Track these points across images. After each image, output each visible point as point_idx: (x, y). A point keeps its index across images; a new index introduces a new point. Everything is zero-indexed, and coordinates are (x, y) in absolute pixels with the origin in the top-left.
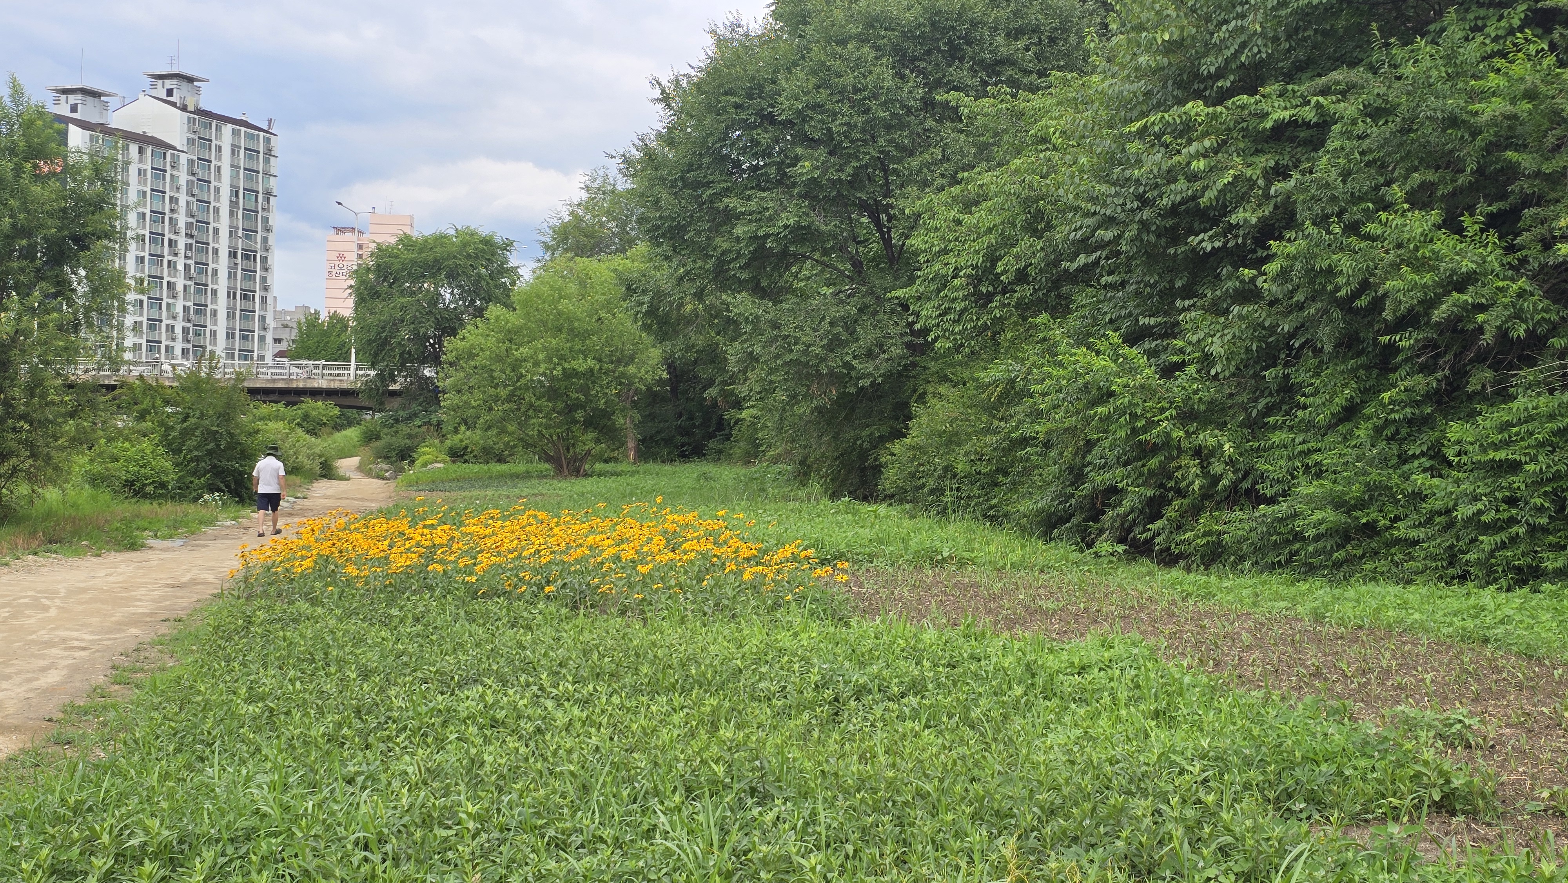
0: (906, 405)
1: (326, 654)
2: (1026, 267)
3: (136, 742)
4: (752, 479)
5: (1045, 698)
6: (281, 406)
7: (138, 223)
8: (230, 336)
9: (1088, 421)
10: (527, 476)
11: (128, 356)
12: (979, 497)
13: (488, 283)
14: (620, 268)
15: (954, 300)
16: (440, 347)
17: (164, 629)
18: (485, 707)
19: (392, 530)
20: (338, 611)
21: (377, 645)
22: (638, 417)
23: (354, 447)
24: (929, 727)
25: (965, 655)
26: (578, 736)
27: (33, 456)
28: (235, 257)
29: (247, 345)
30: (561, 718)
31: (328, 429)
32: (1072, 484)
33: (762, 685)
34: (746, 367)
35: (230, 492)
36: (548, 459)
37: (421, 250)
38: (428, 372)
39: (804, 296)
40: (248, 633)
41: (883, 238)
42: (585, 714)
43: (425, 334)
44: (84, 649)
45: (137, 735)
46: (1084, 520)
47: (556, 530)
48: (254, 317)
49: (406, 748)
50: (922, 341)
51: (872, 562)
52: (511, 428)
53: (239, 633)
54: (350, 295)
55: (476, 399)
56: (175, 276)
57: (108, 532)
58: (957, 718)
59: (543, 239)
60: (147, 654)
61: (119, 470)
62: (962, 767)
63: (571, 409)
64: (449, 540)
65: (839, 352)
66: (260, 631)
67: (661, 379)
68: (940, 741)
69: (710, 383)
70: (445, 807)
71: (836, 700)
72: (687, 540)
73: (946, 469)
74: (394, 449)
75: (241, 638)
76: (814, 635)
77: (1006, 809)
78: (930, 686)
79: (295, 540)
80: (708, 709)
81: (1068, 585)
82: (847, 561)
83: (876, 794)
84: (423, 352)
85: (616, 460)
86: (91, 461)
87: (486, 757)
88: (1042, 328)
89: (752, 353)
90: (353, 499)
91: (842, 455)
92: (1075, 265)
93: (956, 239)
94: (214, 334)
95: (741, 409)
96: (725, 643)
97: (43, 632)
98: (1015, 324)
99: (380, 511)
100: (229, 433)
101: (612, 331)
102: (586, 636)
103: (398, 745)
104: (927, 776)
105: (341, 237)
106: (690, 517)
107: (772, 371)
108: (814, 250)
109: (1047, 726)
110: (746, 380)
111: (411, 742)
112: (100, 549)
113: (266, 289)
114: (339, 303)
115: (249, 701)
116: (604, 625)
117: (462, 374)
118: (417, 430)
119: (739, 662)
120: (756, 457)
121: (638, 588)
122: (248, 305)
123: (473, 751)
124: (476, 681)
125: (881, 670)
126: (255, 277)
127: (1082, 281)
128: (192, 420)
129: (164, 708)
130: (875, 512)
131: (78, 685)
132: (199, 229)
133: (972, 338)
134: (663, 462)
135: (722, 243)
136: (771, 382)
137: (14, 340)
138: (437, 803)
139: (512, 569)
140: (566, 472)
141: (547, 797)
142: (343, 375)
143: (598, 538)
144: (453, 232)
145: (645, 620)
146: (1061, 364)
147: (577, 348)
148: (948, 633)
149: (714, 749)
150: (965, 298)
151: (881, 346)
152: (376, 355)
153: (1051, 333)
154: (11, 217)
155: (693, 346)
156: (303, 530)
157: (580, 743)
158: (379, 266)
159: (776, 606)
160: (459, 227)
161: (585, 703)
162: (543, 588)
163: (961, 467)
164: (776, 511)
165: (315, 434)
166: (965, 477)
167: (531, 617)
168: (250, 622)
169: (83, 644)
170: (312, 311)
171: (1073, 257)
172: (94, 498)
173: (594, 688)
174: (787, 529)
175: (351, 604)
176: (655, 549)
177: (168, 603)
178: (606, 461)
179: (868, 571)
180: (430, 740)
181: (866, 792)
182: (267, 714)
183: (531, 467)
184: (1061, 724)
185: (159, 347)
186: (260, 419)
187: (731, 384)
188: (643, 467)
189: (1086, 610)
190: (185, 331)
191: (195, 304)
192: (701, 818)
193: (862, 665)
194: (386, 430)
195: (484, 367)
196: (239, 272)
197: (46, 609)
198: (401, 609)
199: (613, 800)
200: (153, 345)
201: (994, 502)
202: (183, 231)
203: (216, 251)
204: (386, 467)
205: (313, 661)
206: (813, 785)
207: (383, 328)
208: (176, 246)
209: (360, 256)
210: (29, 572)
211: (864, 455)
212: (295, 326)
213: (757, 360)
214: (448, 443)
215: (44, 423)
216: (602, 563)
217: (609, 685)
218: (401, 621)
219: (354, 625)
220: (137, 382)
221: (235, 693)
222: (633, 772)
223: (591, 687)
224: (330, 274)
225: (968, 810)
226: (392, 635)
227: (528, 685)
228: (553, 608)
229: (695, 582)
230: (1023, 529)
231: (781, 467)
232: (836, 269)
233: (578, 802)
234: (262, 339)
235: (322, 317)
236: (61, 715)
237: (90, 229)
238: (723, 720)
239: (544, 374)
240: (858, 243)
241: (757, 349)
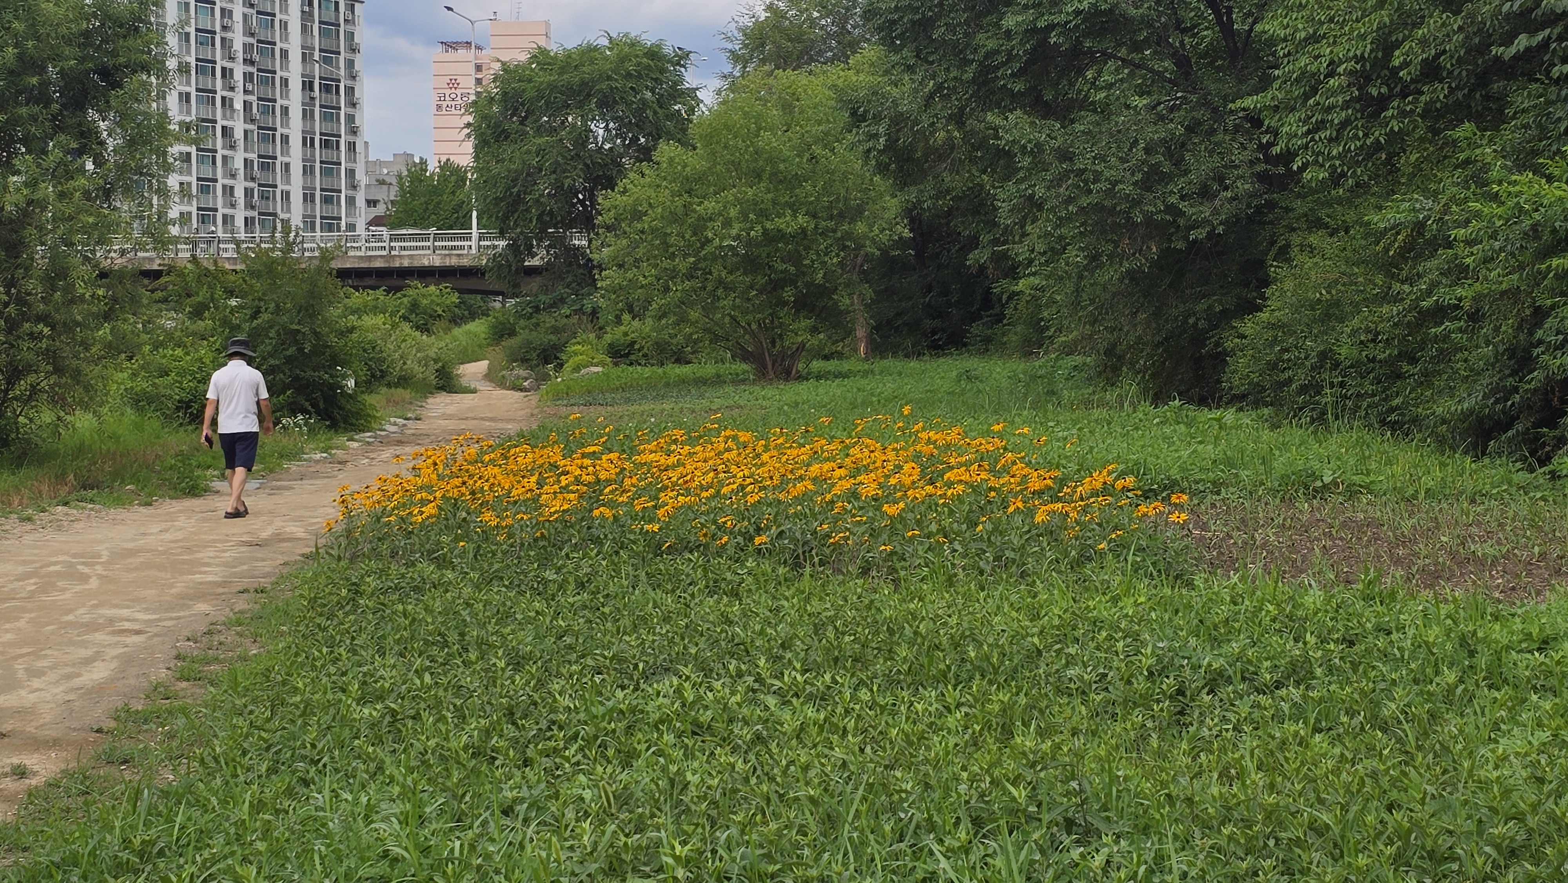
0: (1261, 264)
1: (462, 635)
2: (1437, 56)
3: (216, 759)
4: (1034, 378)
5: (1490, 687)
6: (380, 293)
7: (180, 47)
8: (308, 198)
9: (1538, 278)
10: (718, 381)
11: (175, 231)
12: (1373, 395)
13: (655, 113)
14: (840, 83)
15: (1329, 109)
16: (593, 205)
17: (241, 604)
18: (683, 705)
19: (541, 461)
20: (474, 575)
21: (529, 621)
22: (869, 293)
23: (480, 346)
24: (1320, 731)
25: (1369, 625)
26: (815, 746)
27: (58, 370)
28: (311, 89)
29: (332, 211)
30: (789, 721)
31: (444, 324)
32: (1513, 373)
33: (1071, 672)
34: (1024, 218)
35: (318, 413)
36: (745, 356)
37: (563, 70)
38: (578, 241)
39: (1104, 111)
40: (356, 606)
41: (1219, 21)
42: (822, 717)
43: (571, 188)
44: (138, 632)
45: (218, 749)
46: (1536, 425)
47: (765, 457)
48: (339, 171)
49: (578, 763)
50: (1281, 170)
51: (1218, 493)
52: (694, 314)
53: (343, 607)
54: (468, 136)
55: (646, 274)
56: (232, 118)
57: (159, 472)
58: (1361, 718)
59: (730, 46)
60: (222, 638)
61: (171, 386)
62: (1373, 789)
63: (776, 285)
64: (617, 474)
65: (1160, 190)
66: (370, 604)
67: (901, 238)
68: (1337, 751)
69: (973, 243)
70: (640, 847)
71: (1181, 692)
72: (952, 468)
73: (1323, 356)
74: (535, 349)
75: (347, 614)
76: (1142, 599)
77: (1443, 849)
78: (1319, 672)
79: (411, 478)
80: (996, 707)
81: (1513, 520)
82: (1182, 492)
83: (1250, 828)
84: (570, 213)
85: (840, 355)
86: (134, 375)
87: (689, 776)
88: (1464, 144)
89: (1032, 196)
90: (482, 419)
91: (1166, 339)
92: (1513, 50)
93: (1331, 20)
94: (286, 195)
95: (1016, 278)
96: (1014, 614)
97: (82, 611)
98: (1422, 140)
99: (521, 435)
100: (316, 334)
101: (833, 173)
102: (815, 606)
103: (567, 759)
104: (1321, 801)
105: (451, 55)
106: (953, 435)
107: (1061, 222)
108: (1119, 45)
109: (1496, 727)
110: (1024, 235)
111: (584, 756)
112: (150, 495)
113: (354, 131)
114: (454, 148)
115: (362, 701)
116: (839, 590)
117: (624, 242)
118: (565, 320)
119: (1036, 640)
120: (1040, 346)
121: (885, 536)
122: (331, 155)
123: (673, 768)
124: (667, 670)
125: (1243, 650)
126: (338, 115)
127: (1523, 74)
128: (265, 316)
129: (251, 712)
130: (1219, 420)
131: (133, 682)
132: (261, 52)
133: (1358, 164)
134: (907, 356)
135: (987, 42)
136: (1061, 238)
137: (25, 213)
138: (630, 841)
139: (708, 513)
140: (772, 376)
141: (779, 834)
142: (462, 248)
143: (827, 466)
144: (606, 42)
145: (896, 582)
146: (1495, 197)
147: (782, 200)
148: (1341, 594)
149: (1010, 765)
150: (1346, 105)
151: (1221, 179)
152: (506, 218)
153: (1478, 151)
154: (16, 46)
155: (948, 192)
156: (419, 463)
157: (818, 756)
158: (505, 94)
159: (1083, 559)
160: (614, 35)
161: (822, 698)
162: (751, 539)
163: (1345, 351)
164: (1075, 422)
165: (428, 330)
166: (1351, 366)
167: (737, 579)
168: (357, 592)
169: (136, 627)
170: (417, 161)
171: (1508, 41)
172: (138, 427)
173: (833, 678)
174: (1092, 448)
175: (491, 564)
176: (907, 481)
177: (245, 567)
178: (826, 358)
179: (1213, 506)
180: (610, 752)
181: (1235, 826)
182: (388, 718)
183: (723, 369)
184: (1517, 724)
185: (215, 216)
186: (353, 312)
187: (1005, 243)
188: (879, 365)
189: (1543, 556)
190: (248, 193)
191: (260, 156)
192: (999, 862)
193: (1216, 642)
194: (522, 322)
195: (653, 230)
196: (317, 109)
197: (85, 578)
198: (558, 570)
199: (871, 837)
200: (206, 215)
201: (1397, 401)
202: (240, 56)
203: (285, 82)
204: (523, 373)
205: (446, 644)
206: (1158, 816)
207: (515, 180)
208: (232, 76)
209: (479, 81)
210: (59, 528)
211: (1199, 339)
212: (394, 181)
213: (1040, 207)
214: (608, 338)
215: (69, 327)
216: (832, 502)
217: (852, 676)
218: (560, 587)
219: (497, 594)
220: (189, 266)
221: (344, 691)
222: (896, 797)
223: (828, 677)
224: (439, 107)
225: (1389, 851)
226: (549, 606)
227: (740, 675)
228: (766, 566)
229: (964, 527)
230: (1441, 442)
231: (1078, 359)
232: (1152, 71)
233: (822, 839)
234: (351, 201)
235: (430, 168)
236: (113, 724)
237: (122, 60)
238: (1019, 723)
239: (737, 238)
240: (1184, 31)
241: (1040, 191)
